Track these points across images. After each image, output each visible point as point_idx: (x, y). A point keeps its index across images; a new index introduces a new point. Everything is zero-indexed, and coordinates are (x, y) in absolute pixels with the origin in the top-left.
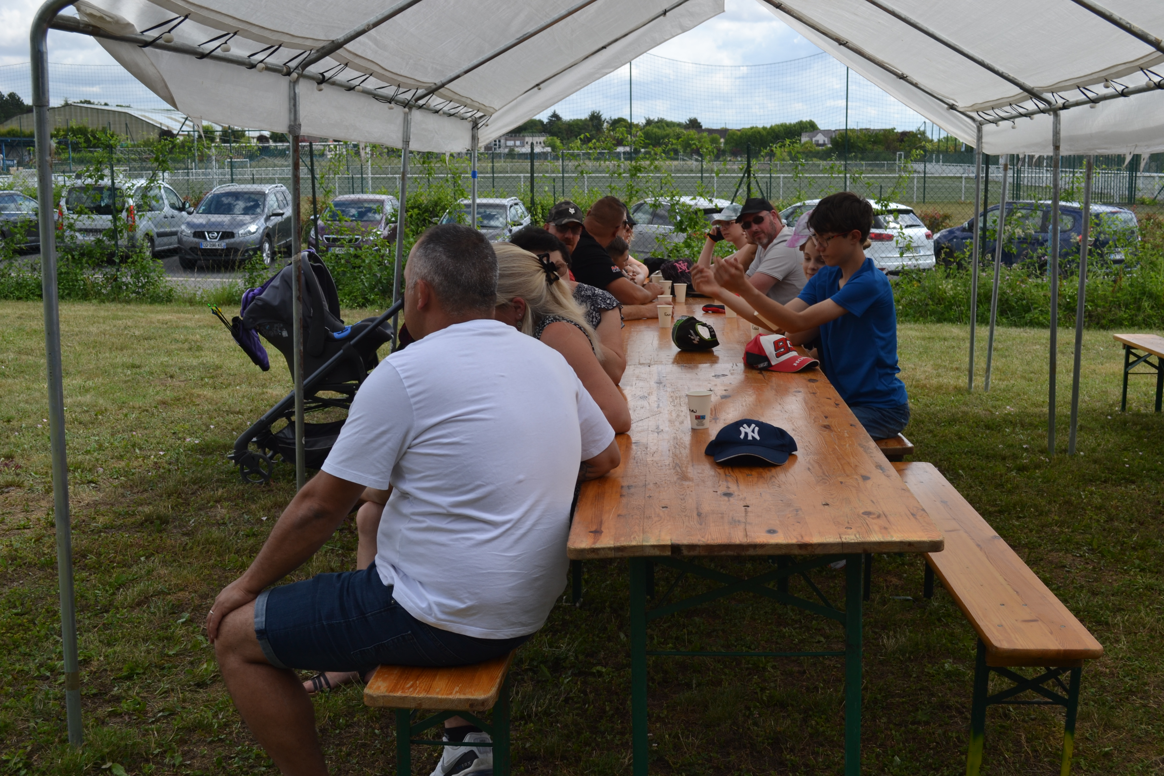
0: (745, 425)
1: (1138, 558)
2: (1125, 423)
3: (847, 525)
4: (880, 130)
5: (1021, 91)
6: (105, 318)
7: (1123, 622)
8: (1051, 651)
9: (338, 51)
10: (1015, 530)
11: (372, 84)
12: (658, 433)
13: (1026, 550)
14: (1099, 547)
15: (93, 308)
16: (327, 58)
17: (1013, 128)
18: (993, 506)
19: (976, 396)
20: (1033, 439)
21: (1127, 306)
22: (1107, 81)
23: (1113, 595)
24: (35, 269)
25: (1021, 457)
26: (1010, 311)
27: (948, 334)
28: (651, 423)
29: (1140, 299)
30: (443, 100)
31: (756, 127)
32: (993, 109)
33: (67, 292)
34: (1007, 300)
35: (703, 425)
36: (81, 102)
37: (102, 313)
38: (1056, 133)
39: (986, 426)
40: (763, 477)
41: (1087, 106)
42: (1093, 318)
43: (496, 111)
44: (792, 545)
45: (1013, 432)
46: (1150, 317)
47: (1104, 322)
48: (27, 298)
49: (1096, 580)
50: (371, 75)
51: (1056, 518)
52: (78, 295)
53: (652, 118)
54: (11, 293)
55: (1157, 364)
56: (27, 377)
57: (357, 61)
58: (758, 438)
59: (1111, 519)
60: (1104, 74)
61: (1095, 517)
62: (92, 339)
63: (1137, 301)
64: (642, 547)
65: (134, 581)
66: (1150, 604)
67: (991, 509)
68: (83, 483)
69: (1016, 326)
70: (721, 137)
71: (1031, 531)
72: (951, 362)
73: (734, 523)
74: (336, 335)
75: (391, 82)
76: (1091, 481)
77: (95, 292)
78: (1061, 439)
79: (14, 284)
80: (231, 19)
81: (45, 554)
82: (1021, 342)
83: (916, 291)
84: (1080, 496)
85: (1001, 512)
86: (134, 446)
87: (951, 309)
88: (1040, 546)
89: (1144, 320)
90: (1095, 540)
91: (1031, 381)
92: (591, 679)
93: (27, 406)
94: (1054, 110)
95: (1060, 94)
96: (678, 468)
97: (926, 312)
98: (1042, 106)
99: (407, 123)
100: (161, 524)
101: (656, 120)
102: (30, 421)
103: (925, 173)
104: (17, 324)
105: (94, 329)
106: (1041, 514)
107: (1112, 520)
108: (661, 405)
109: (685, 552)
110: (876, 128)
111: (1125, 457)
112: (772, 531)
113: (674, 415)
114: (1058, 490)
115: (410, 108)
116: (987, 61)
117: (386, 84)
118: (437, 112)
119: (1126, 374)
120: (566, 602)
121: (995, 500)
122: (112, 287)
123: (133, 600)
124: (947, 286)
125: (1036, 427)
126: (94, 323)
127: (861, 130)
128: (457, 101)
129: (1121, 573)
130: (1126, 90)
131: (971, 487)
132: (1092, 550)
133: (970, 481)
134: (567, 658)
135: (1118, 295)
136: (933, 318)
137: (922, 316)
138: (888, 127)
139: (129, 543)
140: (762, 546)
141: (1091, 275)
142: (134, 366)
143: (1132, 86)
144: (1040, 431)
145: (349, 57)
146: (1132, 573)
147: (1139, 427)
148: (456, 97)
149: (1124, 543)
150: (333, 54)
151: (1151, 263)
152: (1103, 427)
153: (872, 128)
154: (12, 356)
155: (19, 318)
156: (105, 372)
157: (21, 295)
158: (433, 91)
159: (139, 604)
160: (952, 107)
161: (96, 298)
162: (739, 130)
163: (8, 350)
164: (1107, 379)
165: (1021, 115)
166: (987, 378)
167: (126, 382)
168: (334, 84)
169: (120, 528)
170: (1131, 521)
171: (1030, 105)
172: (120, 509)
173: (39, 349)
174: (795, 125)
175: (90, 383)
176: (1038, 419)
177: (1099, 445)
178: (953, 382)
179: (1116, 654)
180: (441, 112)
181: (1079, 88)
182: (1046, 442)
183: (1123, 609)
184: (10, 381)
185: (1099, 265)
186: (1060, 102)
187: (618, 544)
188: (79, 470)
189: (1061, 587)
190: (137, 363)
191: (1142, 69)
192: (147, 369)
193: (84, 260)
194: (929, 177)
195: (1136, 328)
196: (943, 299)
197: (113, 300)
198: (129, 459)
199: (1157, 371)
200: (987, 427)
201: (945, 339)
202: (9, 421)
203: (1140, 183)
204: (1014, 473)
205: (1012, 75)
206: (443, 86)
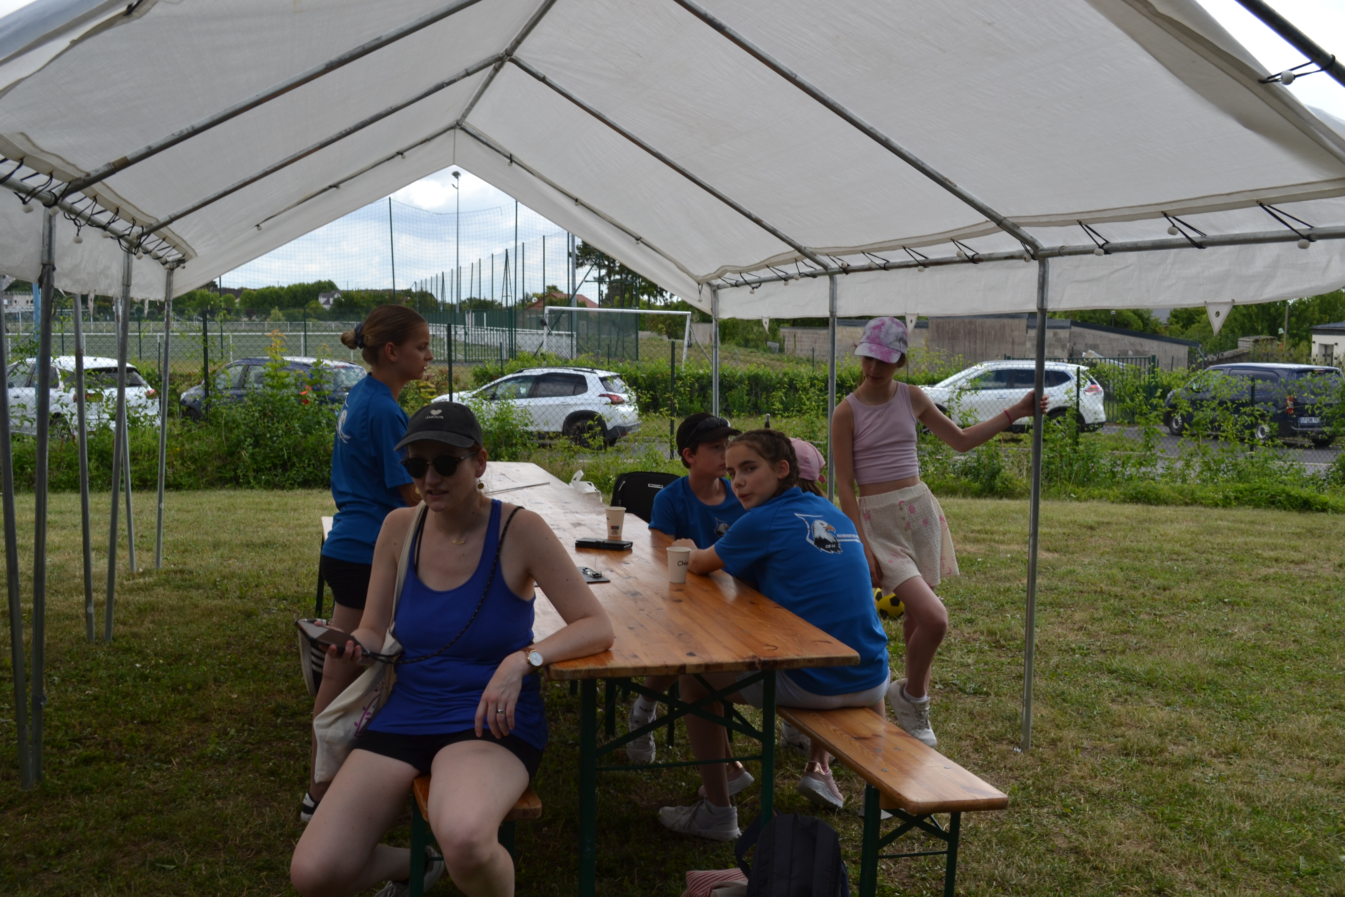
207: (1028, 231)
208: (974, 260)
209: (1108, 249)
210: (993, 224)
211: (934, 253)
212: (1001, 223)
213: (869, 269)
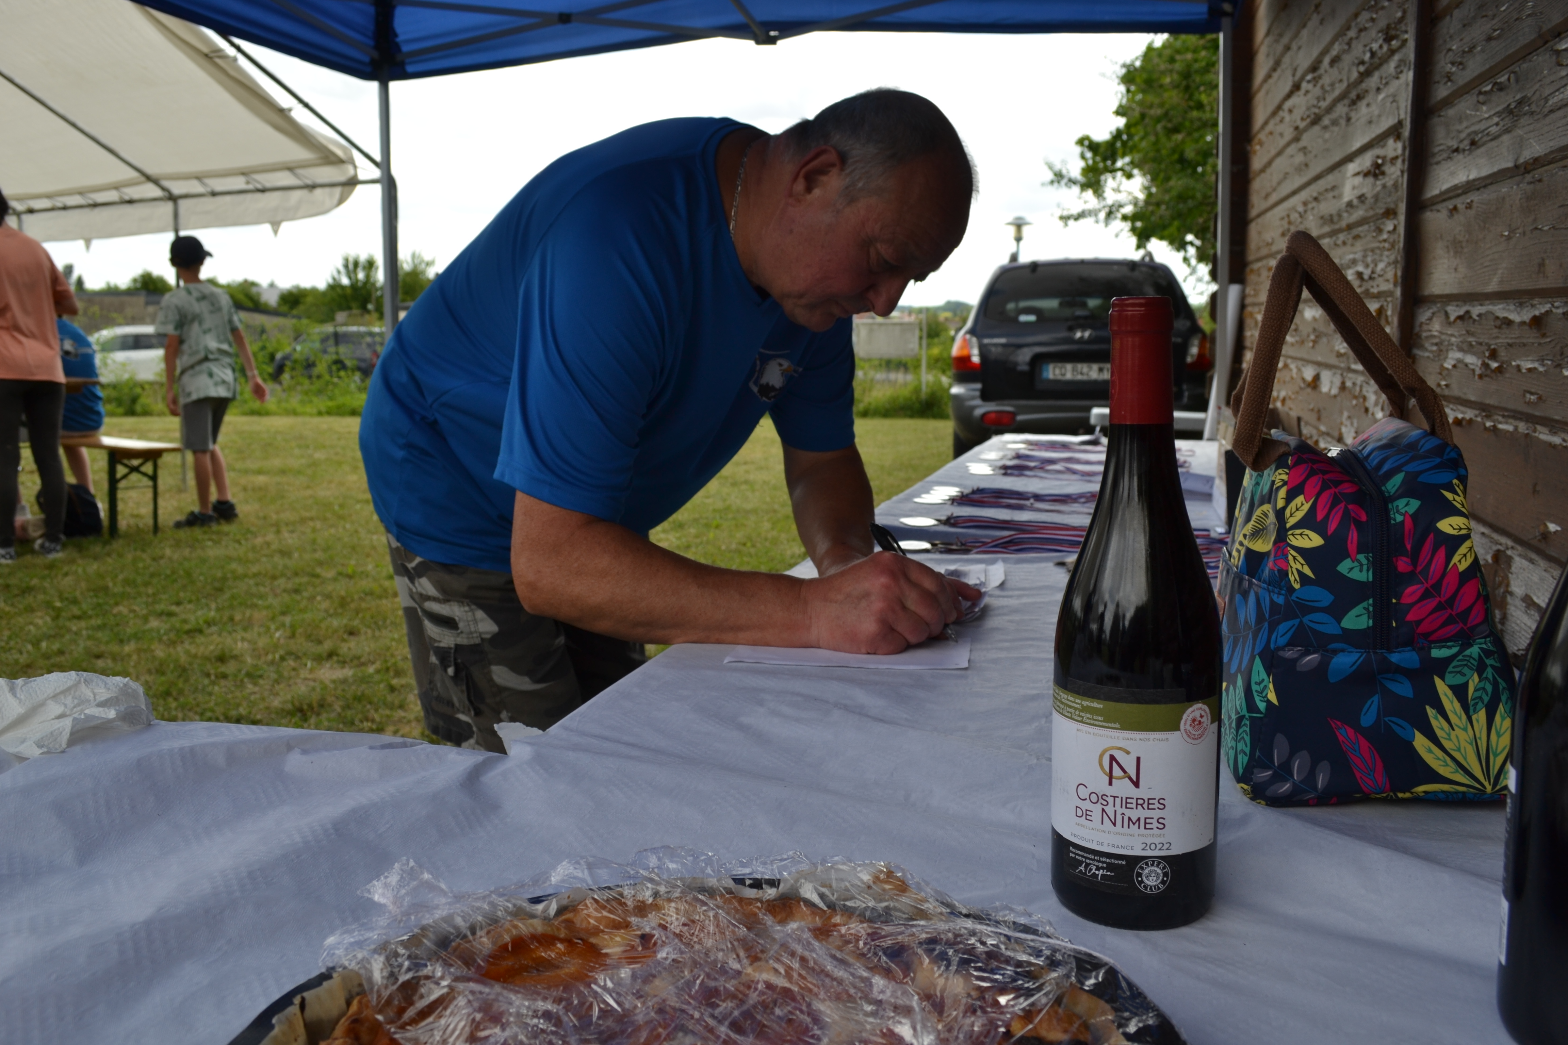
207: (166, 183)
208: (131, 202)
209: (214, 194)
210: (143, 179)
211: (101, 197)
212: (149, 178)
213: (53, 209)
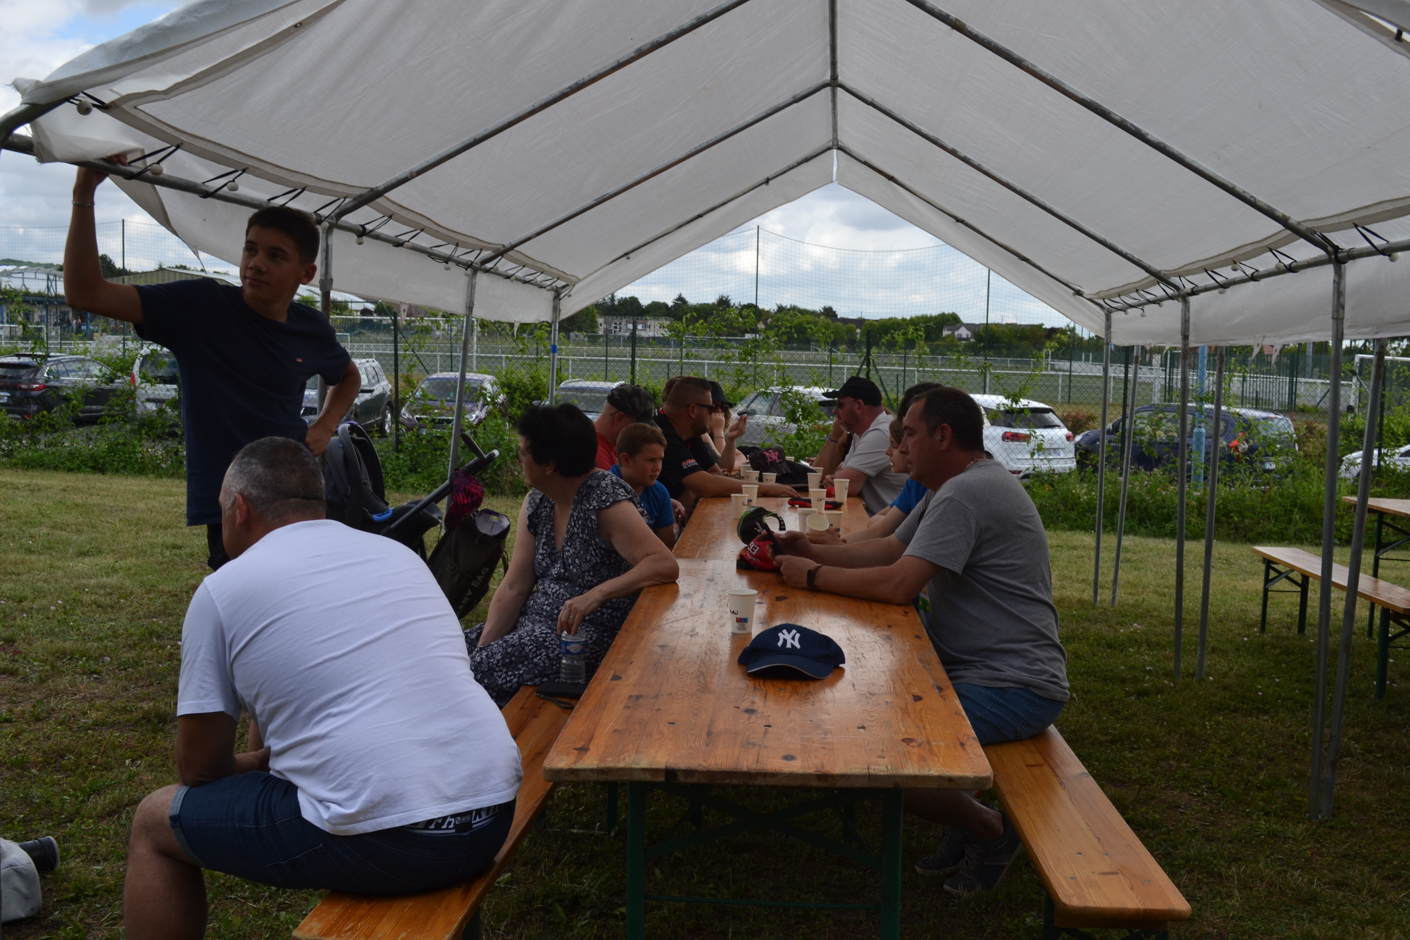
0: (785, 631)
1: (1262, 799)
2: (1263, 646)
3: (880, 753)
4: (1027, 326)
5: (1148, 275)
6: (156, 494)
7: (1238, 874)
8: (1129, 910)
9: (378, 200)
10: (1127, 763)
11: (424, 240)
12: (692, 636)
13: (1137, 787)
14: (1220, 785)
15: (147, 482)
16: (366, 207)
17: (1143, 316)
18: (1105, 735)
19: (1100, 611)
20: (1158, 661)
21: (1276, 518)
22: (1235, 263)
23: (1230, 842)
24: (91, 439)
25: (1143, 681)
26: (1150, 520)
27: (1079, 543)
28: (687, 625)
29: (1291, 511)
30: (515, 265)
31: (895, 318)
32: (1119, 296)
33: (122, 464)
34: (1146, 508)
35: (745, 629)
36: (177, 267)
37: (156, 488)
38: (1186, 321)
39: (1108, 645)
40: (798, 693)
41: (1216, 291)
42: (1240, 531)
43: (580, 280)
44: (810, 775)
45: (1137, 652)
46: (1301, 531)
47: (1250, 534)
48: (79, 469)
49: (1213, 824)
50: (422, 230)
51: (1175, 750)
52: (133, 468)
53: (784, 305)
54: (62, 464)
55: (1300, 582)
56: (54, 554)
57: (403, 213)
58: (798, 646)
59: (1236, 753)
60: (1231, 255)
61: (1219, 751)
62: (137, 515)
63: (1288, 512)
64: (630, 770)
65: (112, 787)
66: (1272, 854)
67: (1102, 738)
68: (84, 673)
69: (1155, 536)
70: (857, 328)
71: (1144, 764)
72: (1078, 573)
73: (748, 744)
74: (375, 517)
75: (449, 240)
76: (1219, 709)
77: (153, 466)
78: (1189, 662)
79: (66, 454)
80: (236, 154)
81: (20, 752)
82: (1158, 554)
83: (1047, 495)
84: (1205, 726)
85: (1113, 742)
86: (151, 634)
87: (1085, 516)
88: (1153, 782)
89: (1295, 534)
90: (1216, 777)
91: (1165, 596)
92: (612, 922)
93: (46, 585)
94: (1183, 297)
95: (1188, 278)
96: (701, 678)
97: (1057, 518)
98: (1170, 292)
99: (471, 288)
100: (159, 723)
101: (789, 307)
102: (44, 602)
103: (1070, 371)
104: (58, 497)
105: (141, 505)
106: (1157, 746)
107: (1238, 754)
108: (705, 605)
109: (682, 778)
110: (1023, 323)
111: (1259, 684)
112: (789, 758)
113: (717, 616)
114: (1181, 719)
115: (475, 271)
116: (1110, 240)
117: (441, 242)
118: (508, 277)
119: (1266, 591)
120: (599, 830)
121: (1108, 728)
122: (172, 461)
123: (104, 809)
124: (1081, 491)
125: (1164, 647)
126: (144, 499)
127: (1007, 325)
128: (531, 267)
129: (1243, 816)
130: (1255, 274)
131: (1083, 712)
132: (1212, 788)
133: (1082, 705)
134: (588, 896)
135: (1268, 506)
136: (1064, 524)
137: (1054, 523)
138: (1036, 322)
139: (117, 743)
140: (774, 775)
141: (1239, 483)
142: (175, 547)
143: (1262, 269)
144: (1167, 652)
145: (394, 209)
146: (1255, 817)
147: (1277, 651)
148: (530, 262)
149: (1249, 781)
150: (372, 203)
151: (1303, 472)
152: (1237, 650)
153: (1019, 323)
154: (44, 530)
155: (64, 490)
156: (141, 553)
157: (72, 466)
158: (502, 252)
159: (110, 814)
160: (1078, 293)
161: (153, 472)
162: (876, 321)
163: (41, 524)
164: (1249, 597)
165: (1149, 302)
166: (1114, 592)
167: (162, 563)
168: (378, 237)
169: (113, 725)
170: (1259, 757)
171: (1158, 291)
172: (118, 703)
173: (75, 525)
174: (936, 318)
175: (122, 563)
176: (1166, 639)
177: (1231, 669)
178: (1077, 595)
179: (1227, 912)
180: (513, 278)
181: (1206, 271)
182: (1172, 665)
183: (1240, 859)
184: (34, 557)
185: (1248, 473)
186: (1189, 287)
187: (603, 765)
188: (84, 659)
189: (1172, 830)
190: (179, 542)
191: (1271, 250)
192: (188, 550)
193: (143, 432)
194: (1076, 376)
195: (1286, 542)
196: (1076, 505)
197: (172, 476)
198: (142, 649)
199: (1299, 589)
200: (1110, 646)
201: (1075, 548)
202: (21, 601)
203: (1301, 389)
204: (1133, 698)
205: (1137, 256)
206: (512, 247)
